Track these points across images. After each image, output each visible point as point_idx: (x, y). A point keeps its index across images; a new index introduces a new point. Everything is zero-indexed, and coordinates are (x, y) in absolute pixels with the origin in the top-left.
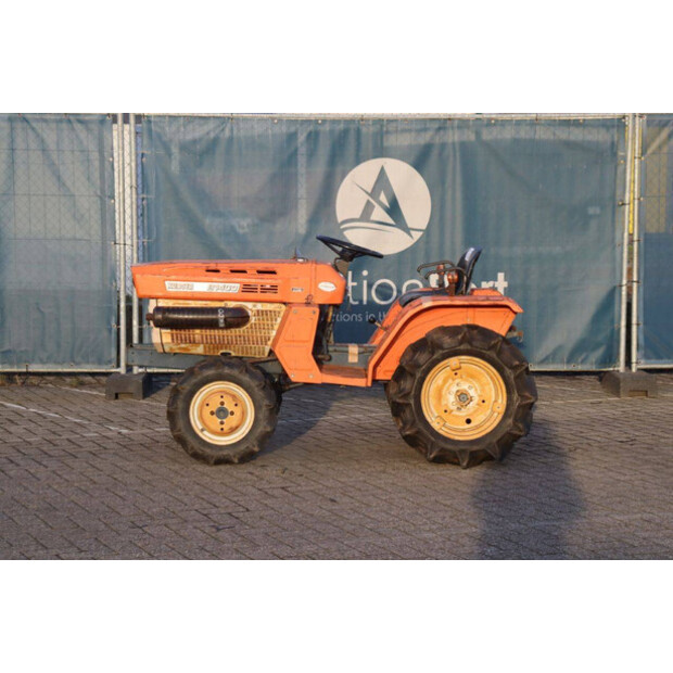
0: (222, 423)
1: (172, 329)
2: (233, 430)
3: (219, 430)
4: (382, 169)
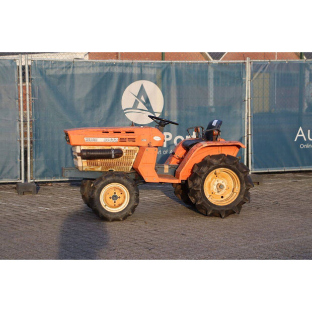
0: (115, 202)
1: (87, 160)
2: (120, 205)
3: (113, 205)
4: (142, 85)
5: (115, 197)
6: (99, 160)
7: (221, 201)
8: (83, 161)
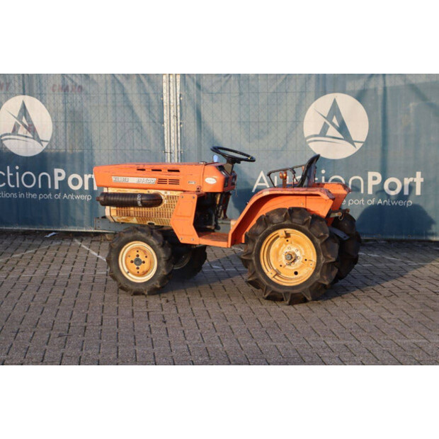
5: (138, 261)
6: (132, 209)
7: (291, 279)
8: (112, 208)
